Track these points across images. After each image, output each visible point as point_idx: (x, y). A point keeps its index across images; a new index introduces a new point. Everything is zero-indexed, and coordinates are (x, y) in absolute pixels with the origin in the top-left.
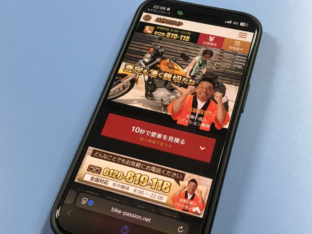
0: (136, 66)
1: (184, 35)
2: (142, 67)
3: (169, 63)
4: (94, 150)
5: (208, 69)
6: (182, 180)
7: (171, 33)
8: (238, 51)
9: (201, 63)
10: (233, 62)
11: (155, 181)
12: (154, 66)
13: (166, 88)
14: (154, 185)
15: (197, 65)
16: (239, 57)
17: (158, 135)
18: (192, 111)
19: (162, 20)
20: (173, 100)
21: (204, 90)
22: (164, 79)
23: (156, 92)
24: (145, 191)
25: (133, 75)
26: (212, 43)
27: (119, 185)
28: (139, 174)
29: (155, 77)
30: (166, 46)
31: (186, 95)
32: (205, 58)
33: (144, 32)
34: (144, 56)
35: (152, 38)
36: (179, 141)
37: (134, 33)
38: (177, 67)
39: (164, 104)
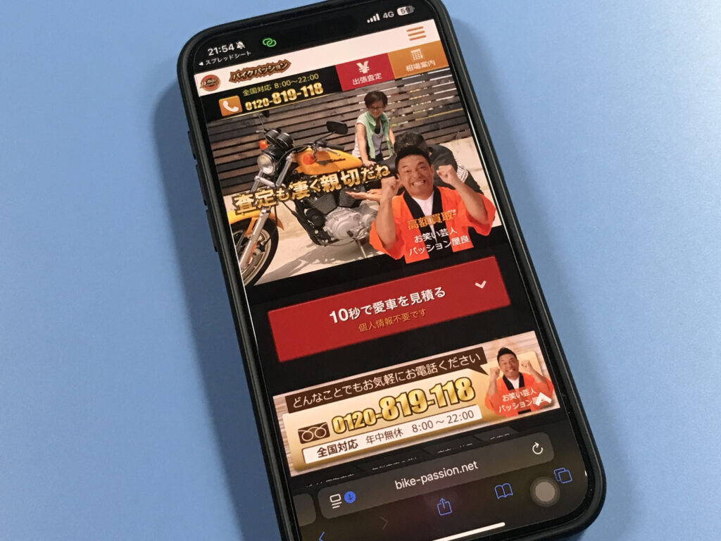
0: (256, 192)
1: (307, 85)
2: (268, 187)
3: (316, 155)
4: (287, 397)
5: (395, 130)
6: (485, 361)
7: (280, 92)
8: (426, 68)
9: (374, 124)
10: (431, 94)
11: (438, 390)
12: (291, 174)
13: (342, 207)
14: (441, 398)
15: (370, 133)
16: (438, 80)
17: (387, 304)
18: (419, 226)
19: (243, 75)
20: (370, 223)
21: (415, 175)
22: (328, 191)
23: (329, 223)
24: (433, 419)
25: (263, 213)
26: (370, 76)
27: (379, 435)
28: (401, 394)
29: (308, 195)
30: (287, 123)
31: (387, 202)
32: (376, 111)
33: (224, 114)
34: (257, 164)
35: (249, 119)
36: (434, 294)
37: (205, 126)
38: (335, 154)
39: (360, 240)
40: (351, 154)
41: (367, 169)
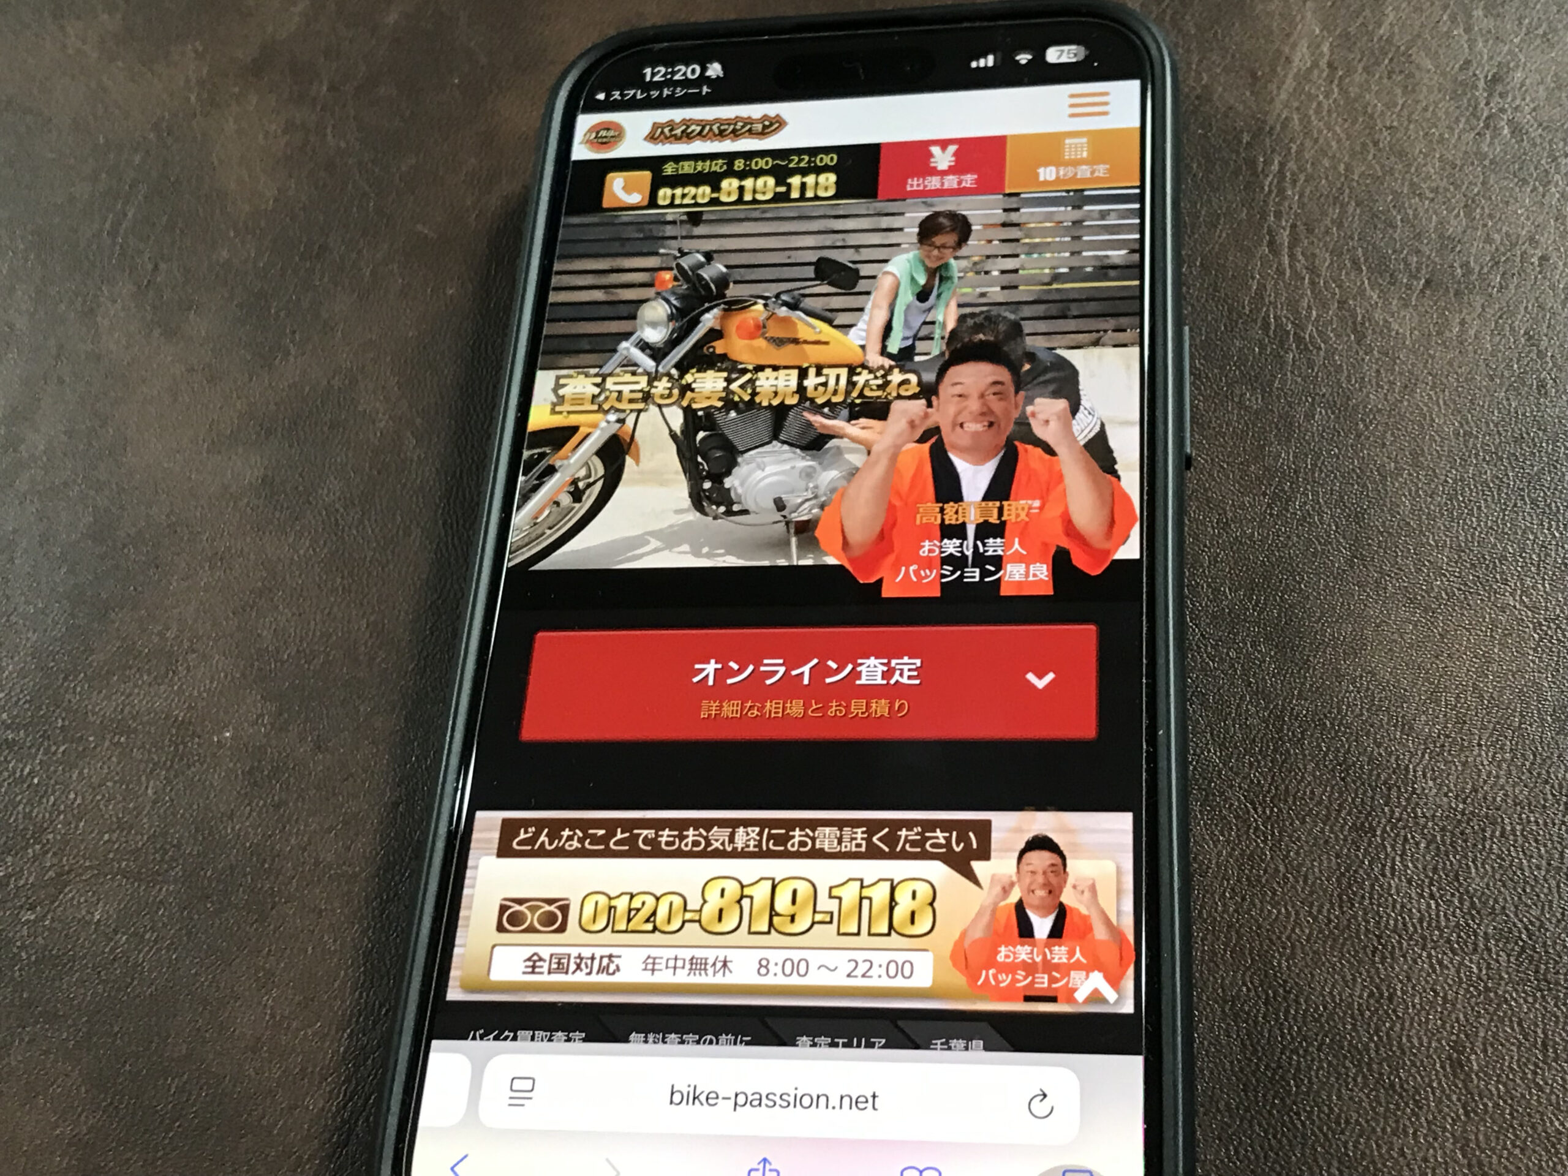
0: (611, 375)
1: (804, 172)
2: (640, 370)
3: (770, 323)
4: (505, 822)
6: (984, 854)
7: (741, 179)
8: (1083, 180)
9: (922, 280)
10: (1077, 238)
11: (850, 894)
12: (699, 352)
13: (784, 442)
14: (849, 914)
15: (907, 296)
16: (1101, 211)
18: (943, 520)
19: (678, 132)
20: (833, 490)
21: (974, 405)
22: (765, 404)
23: (740, 471)
24: (814, 957)
25: (608, 422)
26: (951, 177)
27: (676, 959)
28: (762, 879)
29: (720, 404)
30: (730, 244)
31: (890, 452)
32: (936, 252)
33: (606, 204)
34: (633, 317)
35: (652, 223)
37: (559, 221)
38: (808, 328)
39: (797, 522)
40: (847, 334)
41: (871, 372)
